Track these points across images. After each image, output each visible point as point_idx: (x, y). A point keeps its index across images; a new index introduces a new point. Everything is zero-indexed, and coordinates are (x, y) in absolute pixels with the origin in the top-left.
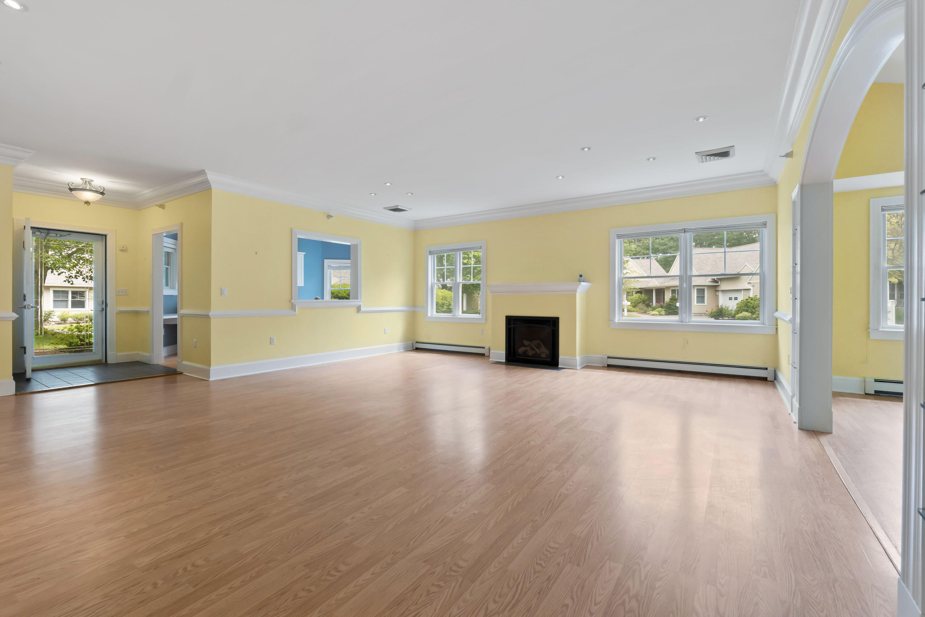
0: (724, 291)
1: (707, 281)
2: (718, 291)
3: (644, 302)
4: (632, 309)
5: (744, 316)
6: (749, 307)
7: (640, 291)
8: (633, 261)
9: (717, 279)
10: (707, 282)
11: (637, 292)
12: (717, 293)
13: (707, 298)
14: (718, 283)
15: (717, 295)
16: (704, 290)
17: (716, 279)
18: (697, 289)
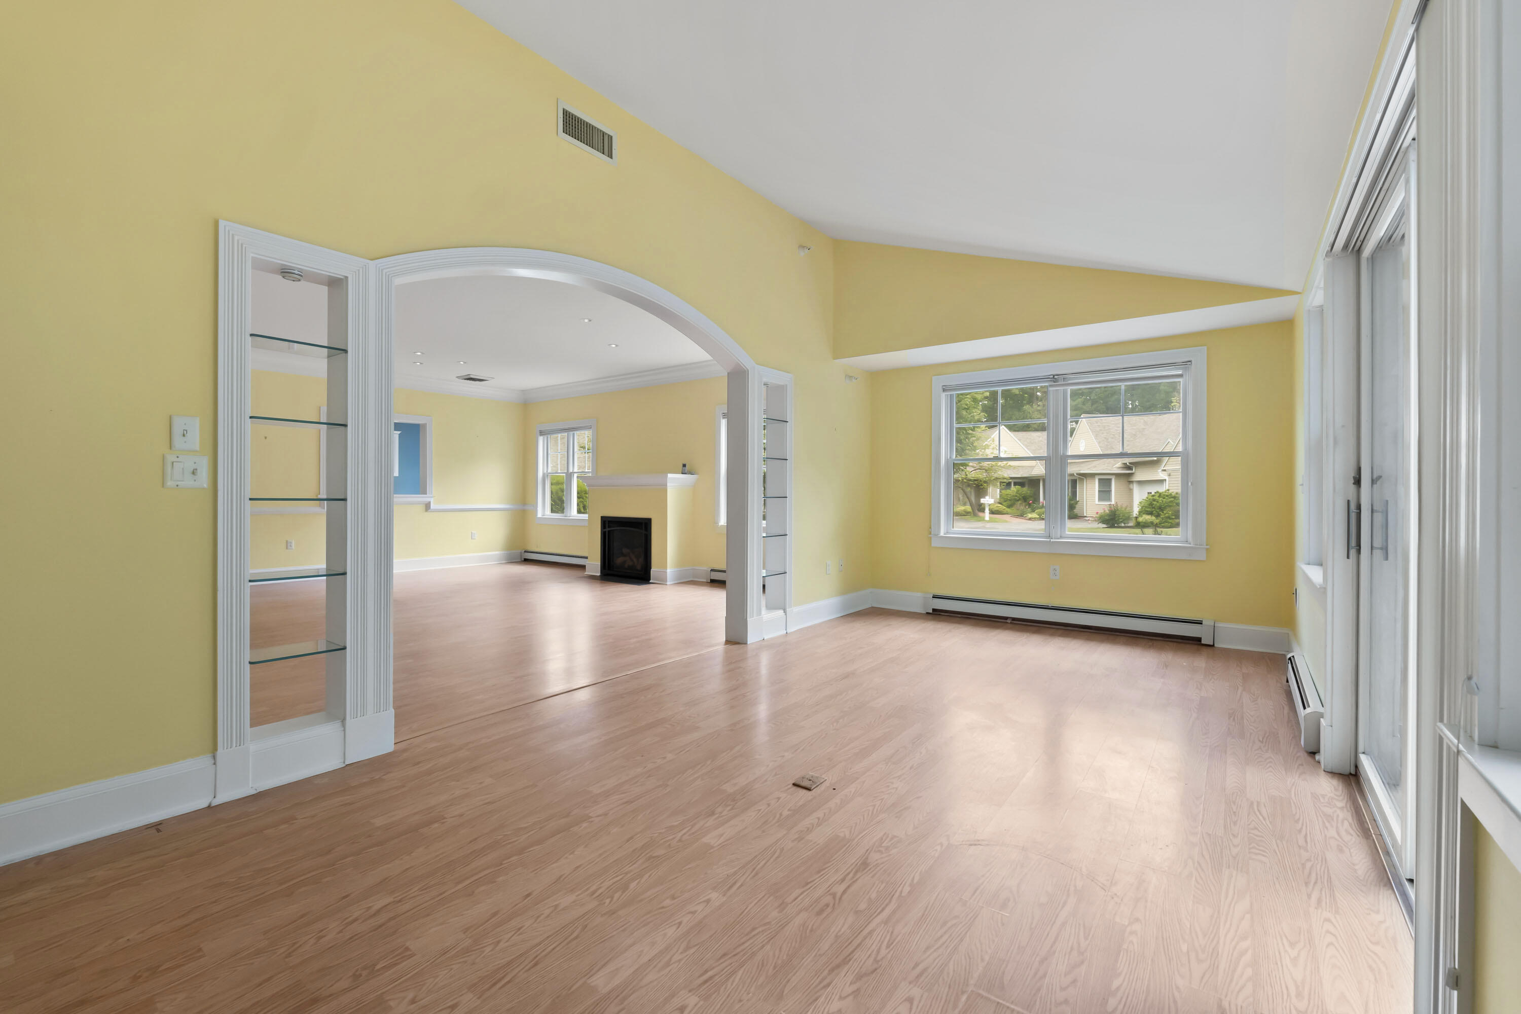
0: (1140, 483)
1: (1115, 466)
2: (1132, 482)
3: (1025, 499)
4: (1004, 509)
5: (1144, 521)
6: (1154, 508)
7: (1021, 482)
8: (1014, 437)
9: (1130, 463)
10: (1115, 469)
11: (1015, 484)
12: (1131, 486)
13: (1115, 493)
14: (1132, 470)
15: (1131, 489)
16: (1110, 480)
17: (1128, 464)
18: (1100, 480)
